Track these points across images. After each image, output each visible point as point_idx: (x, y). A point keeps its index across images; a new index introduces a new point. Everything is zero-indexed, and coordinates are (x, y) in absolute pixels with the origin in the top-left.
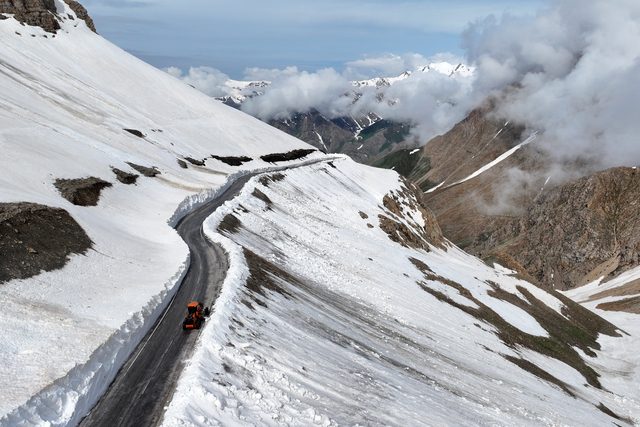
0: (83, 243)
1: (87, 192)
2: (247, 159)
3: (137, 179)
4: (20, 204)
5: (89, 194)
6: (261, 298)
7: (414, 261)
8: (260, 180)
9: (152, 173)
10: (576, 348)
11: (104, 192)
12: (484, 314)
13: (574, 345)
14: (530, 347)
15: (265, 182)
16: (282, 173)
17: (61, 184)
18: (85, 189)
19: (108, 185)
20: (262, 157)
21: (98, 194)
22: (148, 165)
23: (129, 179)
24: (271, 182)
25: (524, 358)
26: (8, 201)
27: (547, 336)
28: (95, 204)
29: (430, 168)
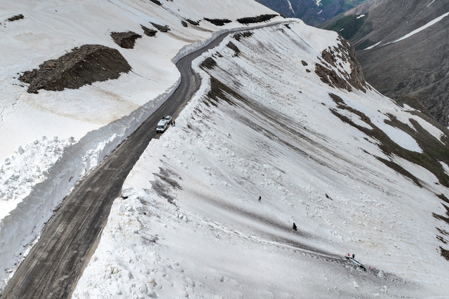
0: (127, 68)
1: (128, 40)
2: (228, 21)
3: (156, 34)
4: (96, 46)
5: (129, 42)
6: (215, 102)
7: (332, 96)
8: (235, 36)
9: (165, 29)
10: (442, 163)
11: (137, 41)
12: (376, 133)
13: (442, 161)
14: (402, 156)
15: (237, 37)
16: (251, 31)
17: (114, 35)
18: (127, 39)
19: (140, 36)
20: (238, 20)
21: (134, 42)
22: (162, 24)
23: (152, 33)
24: (242, 38)
25: (394, 161)
26: (91, 44)
27: (421, 152)
28: (132, 48)
29: (371, 30)
